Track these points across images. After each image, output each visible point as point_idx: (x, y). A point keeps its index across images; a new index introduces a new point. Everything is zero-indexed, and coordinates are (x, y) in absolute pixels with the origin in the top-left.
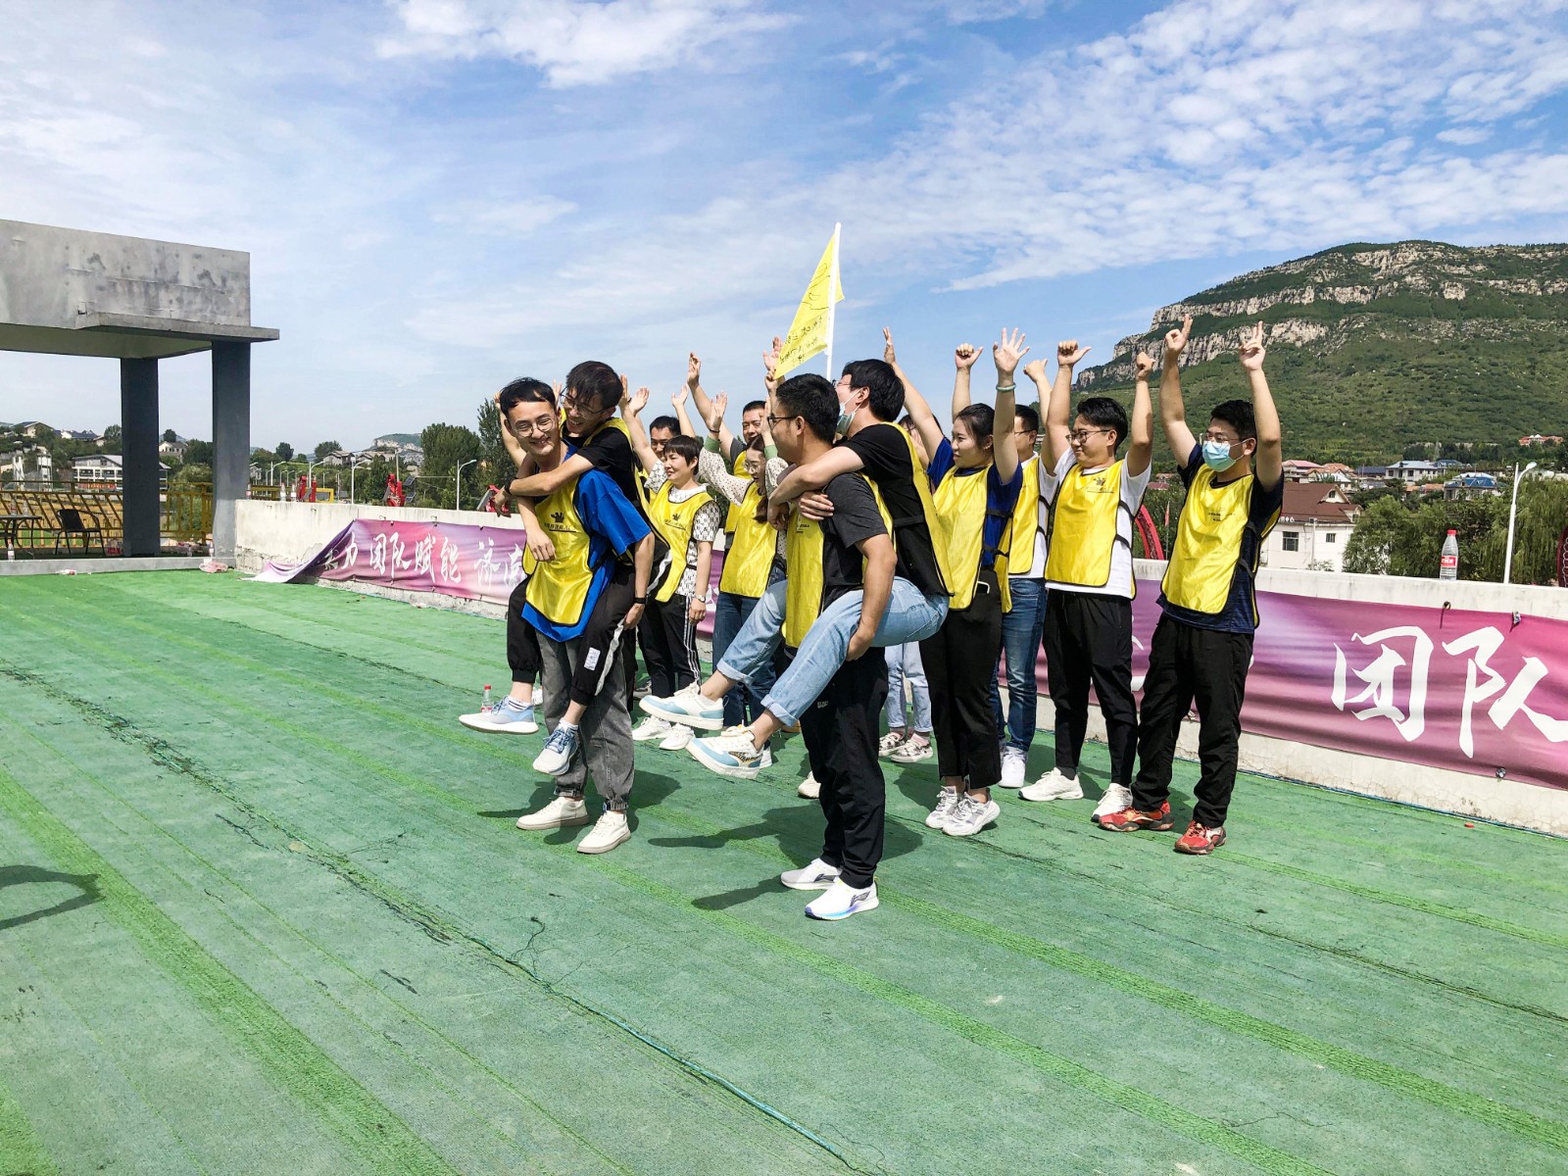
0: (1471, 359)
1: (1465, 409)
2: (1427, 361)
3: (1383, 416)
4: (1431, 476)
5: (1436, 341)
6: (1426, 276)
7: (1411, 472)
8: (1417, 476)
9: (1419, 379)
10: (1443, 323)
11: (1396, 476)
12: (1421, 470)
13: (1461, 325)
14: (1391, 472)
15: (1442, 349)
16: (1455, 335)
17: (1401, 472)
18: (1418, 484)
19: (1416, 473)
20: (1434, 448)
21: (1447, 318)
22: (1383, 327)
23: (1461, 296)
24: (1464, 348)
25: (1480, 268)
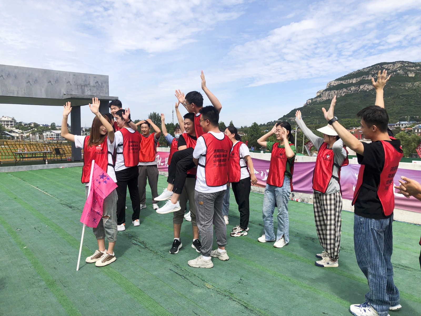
0: (417, 93)
1: (416, 107)
2: (404, 94)
3: (393, 109)
4: (408, 126)
5: (407, 88)
6: (403, 70)
7: (402, 125)
8: (404, 126)
9: (402, 99)
12: (405, 124)
13: (414, 84)
14: (397, 125)
15: (409, 90)
16: (412, 86)
17: (399, 125)
21: (409, 82)
22: (392, 85)
23: (414, 76)
24: (415, 90)
25: (418, 68)
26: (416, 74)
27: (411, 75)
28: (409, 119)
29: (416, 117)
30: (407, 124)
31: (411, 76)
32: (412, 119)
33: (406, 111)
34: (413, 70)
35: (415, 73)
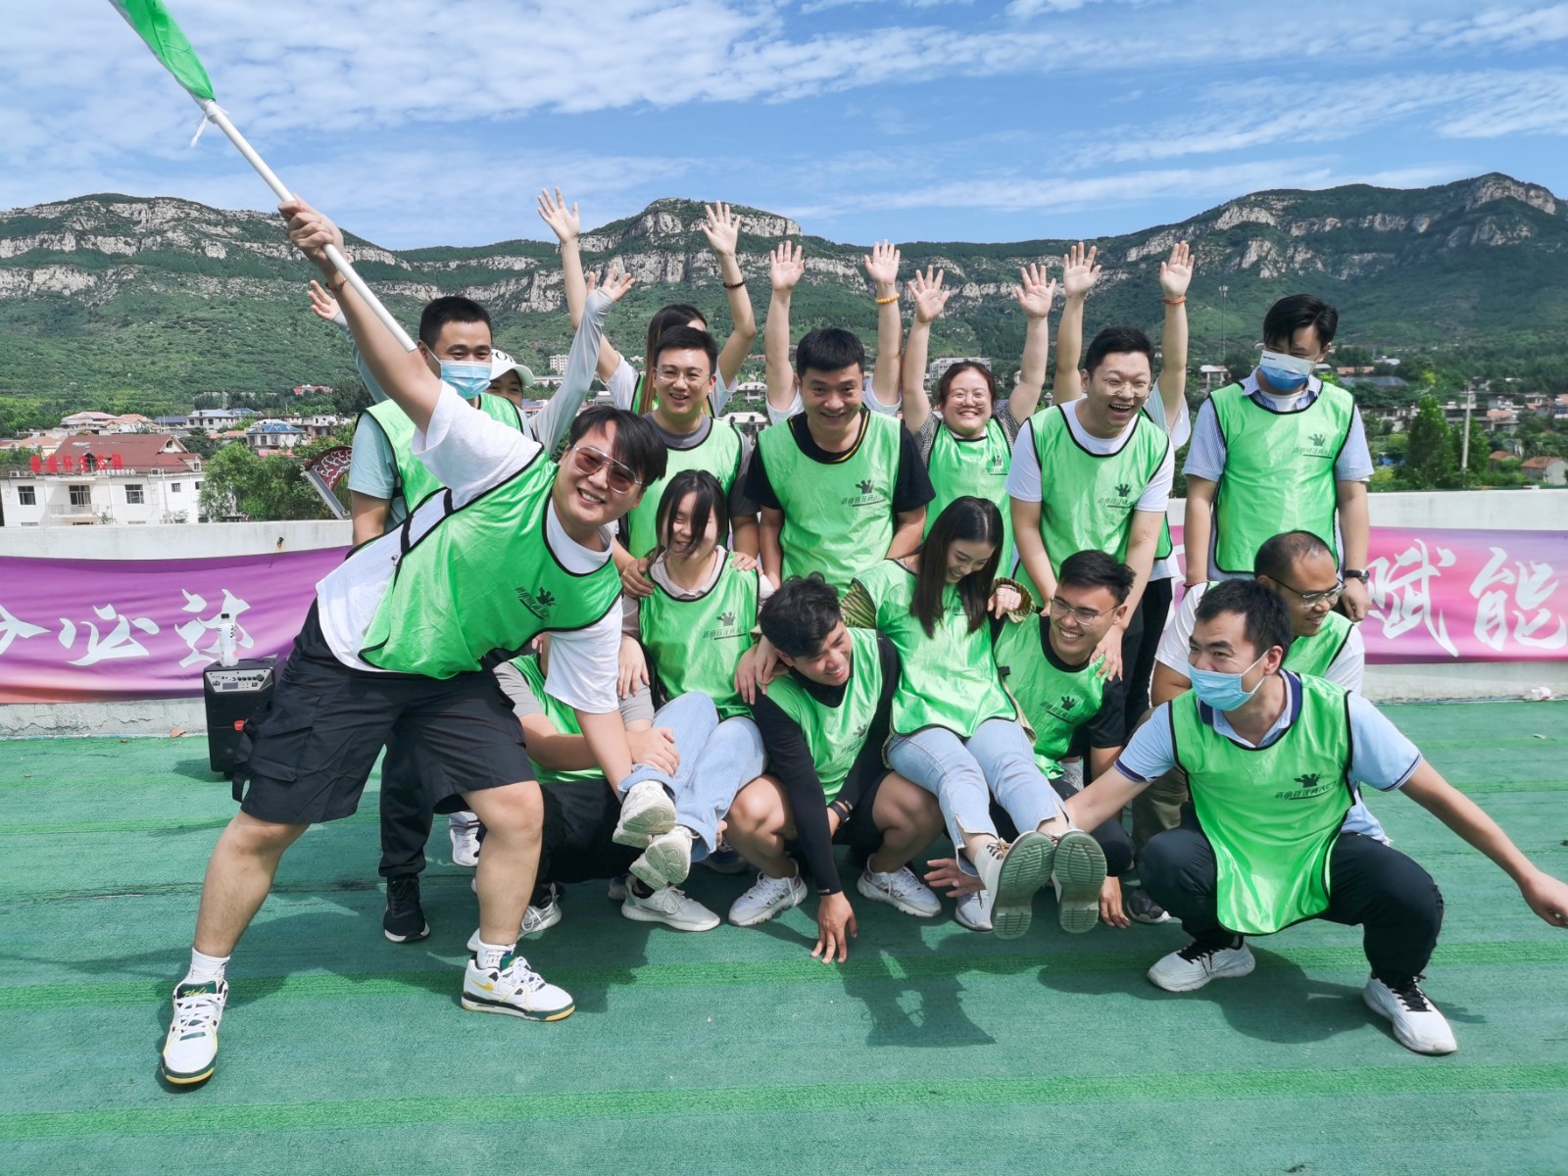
0: (241, 315)
1: (243, 361)
2: (200, 314)
3: (168, 367)
4: (230, 424)
5: (206, 297)
6: (187, 232)
7: (211, 421)
8: (217, 425)
9: (196, 331)
10: (210, 280)
11: (197, 425)
12: (220, 419)
13: (226, 282)
14: (192, 421)
15: (214, 304)
16: (222, 291)
17: (201, 421)
18: (220, 431)
19: (216, 421)
20: (221, 397)
21: (212, 275)
22: (153, 280)
23: (222, 255)
24: (232, 304)
25: (235, 230)
26: (232, 251)
27: (217, 252)
28: (225, 399)
29: (248, 397)
30: (227, 418)
31: (215, 255)
32: (236, 401)
33: (212, 375)
34: (218, 235)
35: (225, 245)
